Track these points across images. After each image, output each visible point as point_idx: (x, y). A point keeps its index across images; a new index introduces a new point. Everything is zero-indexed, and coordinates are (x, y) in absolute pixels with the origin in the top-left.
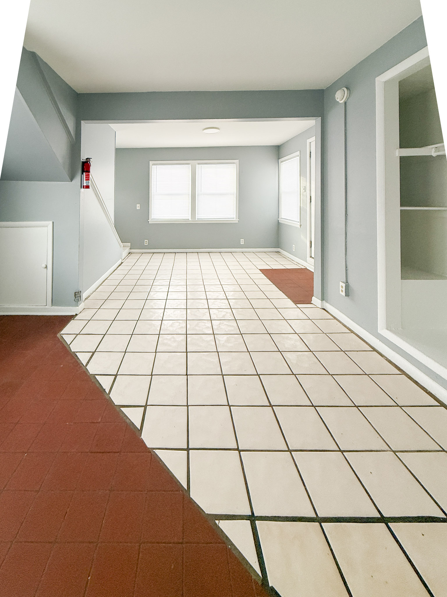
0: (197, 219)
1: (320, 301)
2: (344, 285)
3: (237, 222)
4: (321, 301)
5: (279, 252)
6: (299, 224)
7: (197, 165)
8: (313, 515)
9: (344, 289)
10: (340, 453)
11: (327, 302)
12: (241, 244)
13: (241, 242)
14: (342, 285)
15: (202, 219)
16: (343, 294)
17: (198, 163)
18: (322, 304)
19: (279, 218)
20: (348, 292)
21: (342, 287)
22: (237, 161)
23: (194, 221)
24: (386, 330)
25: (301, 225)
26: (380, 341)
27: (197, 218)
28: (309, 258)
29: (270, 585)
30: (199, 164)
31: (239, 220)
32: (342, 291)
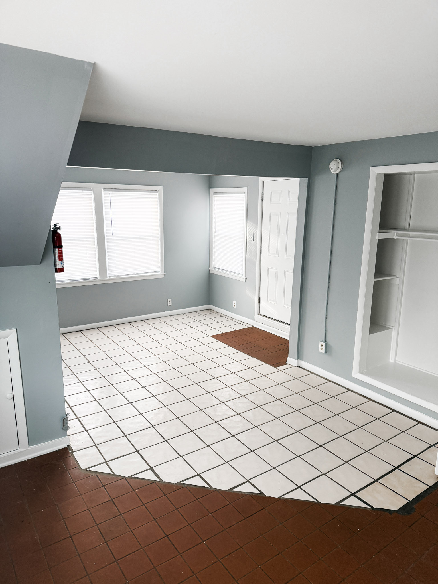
0: (108, 278)
1: (295, 360)
2: (324, 344)
3: (163, 276)
4: (297, 360)
5: (210, 309)
6: (244, 277)
7: (103, 192)
8: (373, 480)
9: (324, 348)
10: (367, 452)
11: (302, 360)
12: (169, 305)
13: (168, 302)
14: (322, 344)
15: (117, 276)
16: (323, 351)
17: (104, 189)
18: (298, 363)
19: (210, 267)
20: (327, 349)
21: (322, 346)
22: (160, 188)
23: (104, 280)
24: (359, 374)
25: (246, 279)
26: (353, 382)
27: (108, 276)
28: (256, 316)
29: (375, 508)
30: (106, 189)
31: (165, 274)
32: (322, 349)
